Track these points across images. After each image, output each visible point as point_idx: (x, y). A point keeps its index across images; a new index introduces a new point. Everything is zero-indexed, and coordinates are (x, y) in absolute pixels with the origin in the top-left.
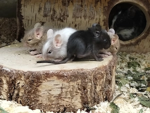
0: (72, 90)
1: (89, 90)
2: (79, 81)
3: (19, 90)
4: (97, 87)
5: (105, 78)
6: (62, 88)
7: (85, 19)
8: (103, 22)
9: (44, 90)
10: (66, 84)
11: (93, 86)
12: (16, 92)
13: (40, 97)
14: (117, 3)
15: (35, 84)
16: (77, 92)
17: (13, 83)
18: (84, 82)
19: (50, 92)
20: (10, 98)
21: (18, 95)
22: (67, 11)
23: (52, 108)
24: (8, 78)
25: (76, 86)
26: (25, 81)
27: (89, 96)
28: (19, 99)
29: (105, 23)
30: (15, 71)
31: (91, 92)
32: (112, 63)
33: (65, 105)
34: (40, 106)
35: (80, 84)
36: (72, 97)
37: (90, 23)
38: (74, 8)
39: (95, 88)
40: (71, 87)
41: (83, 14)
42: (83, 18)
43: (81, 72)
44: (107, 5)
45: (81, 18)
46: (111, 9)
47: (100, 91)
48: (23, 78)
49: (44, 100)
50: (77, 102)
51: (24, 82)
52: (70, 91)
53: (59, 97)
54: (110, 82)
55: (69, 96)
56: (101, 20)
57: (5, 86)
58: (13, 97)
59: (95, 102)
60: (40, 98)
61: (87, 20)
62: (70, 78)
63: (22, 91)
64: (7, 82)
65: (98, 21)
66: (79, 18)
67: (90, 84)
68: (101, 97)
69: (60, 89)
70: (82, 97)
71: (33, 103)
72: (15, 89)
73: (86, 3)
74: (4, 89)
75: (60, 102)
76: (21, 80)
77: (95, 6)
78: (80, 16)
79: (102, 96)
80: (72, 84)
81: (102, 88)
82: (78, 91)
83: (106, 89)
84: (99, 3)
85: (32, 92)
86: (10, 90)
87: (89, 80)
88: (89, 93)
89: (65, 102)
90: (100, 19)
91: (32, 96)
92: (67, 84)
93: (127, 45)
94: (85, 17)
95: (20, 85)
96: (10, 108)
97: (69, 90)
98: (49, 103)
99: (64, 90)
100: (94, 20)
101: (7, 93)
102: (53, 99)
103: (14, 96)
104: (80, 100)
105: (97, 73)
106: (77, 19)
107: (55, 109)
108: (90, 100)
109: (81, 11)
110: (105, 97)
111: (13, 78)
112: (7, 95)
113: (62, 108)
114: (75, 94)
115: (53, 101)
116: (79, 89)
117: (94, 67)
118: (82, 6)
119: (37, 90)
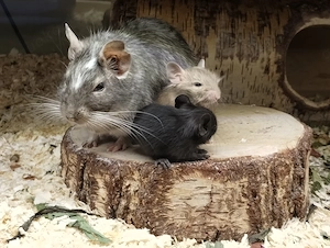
0: (230, 197)
1: (263, 196)
2: (245, 179)
3: (129, 199)
4: (279, 191)
5: (292, 172)
6: (211, 194)
7: (240, 60)
8: (276, 66)
9: (177, 199)
10: (218, 185)
11: (271, 189)
12: (123, 203)
13: (170, 212)
14: (302, 28)
15: (160, 187)
16: (240, 201)
17: (117, 185)
18: (253, 181)
19: (189, 202)
20: (113, 215)
21: (127, 208)
22: (204, 45)
23: (193, 232)
24: (107, 177)
25: (239, 190)
26: (141, 182)
27: (263, 208)
28: (130, 217)
29: (278, 67)
30: (121, 162)
31: (266, 201)
32: (306, 144)
33: (217, 226)
34: (170, 229)
35: (246, 185)
36: (232, 210)
37: (250, 67)
38: (218, 40)
39: (275, 192)
40: (230, 191)
41: (236, 51)
42: (236, 59)
43: (248, 162)
44: (282, 32)
45: (232, 58)
46: (290, 40)
47: (284, 198)
48: (136, 176)
49: (178, 217)
50: (240, 219)
51: (138, 183)
52: (228, 200)
53: (207, 210)
54: (301, 180)
55: (225, 209)
56: (272, 61)
57: (102, 192)
58: (118, 212)
59: (275, 219)
60: (170, 214)
61: (244, 62)
62: (228, 174)
63: (135, 200)
64: (106, 184)
65: (265, 64)
66: (229, 59)
67: (265, 185)
68: (286, 210)
69: (208, 197)
70: (250, 212)
71: (157, 223)
72: (121, 196)
73: (241, 30)
74: (100, 198)
75: (208, 220)
76: (133, 179)
77: (259, 35)
78: (229, 54)
79: (287, 208)
80: (230, 185)
81: (288, 192)
82: (243, 199)
83: (294, 195)
84: (266, 29)
85: (155, 202)
86: (111, 200)
87: (263, 178)
88: (262, 202)
89: (217, 222)
90: (269, 60)
91: (154, 211)
92: (222, 186)
93: (322, 110)
94: (240, 56)
95: (132, 189)
96: (113, 233)
97: (225, 197)
98: (187, 224)
99: (215, 198)
100: (259, 61)
101: (106, 205)
102: (194, 214)
103: (120, 210)
104: (246, 217)
105: (277, 162)
106: (225, 62)
107: (200, 235)
108: (264, 216)
109: (231, 45)
110: (292, 210)
111: (117, 176)
112: (106, 209)
113: (212, 233)
114: (236, 205)
115: (195, 219)
116: (244, 195)
117: (272, 153)
118: (233, 35)
119: (164, 199)
